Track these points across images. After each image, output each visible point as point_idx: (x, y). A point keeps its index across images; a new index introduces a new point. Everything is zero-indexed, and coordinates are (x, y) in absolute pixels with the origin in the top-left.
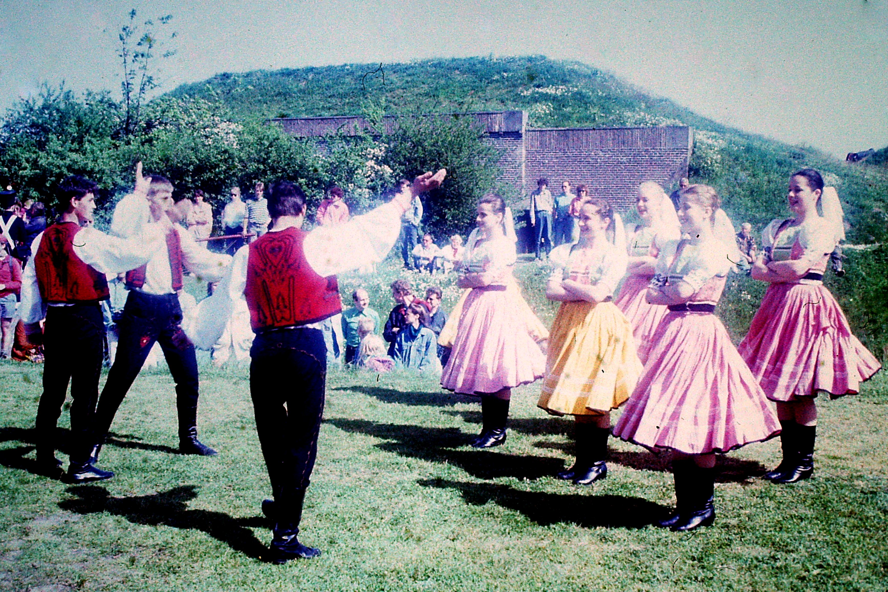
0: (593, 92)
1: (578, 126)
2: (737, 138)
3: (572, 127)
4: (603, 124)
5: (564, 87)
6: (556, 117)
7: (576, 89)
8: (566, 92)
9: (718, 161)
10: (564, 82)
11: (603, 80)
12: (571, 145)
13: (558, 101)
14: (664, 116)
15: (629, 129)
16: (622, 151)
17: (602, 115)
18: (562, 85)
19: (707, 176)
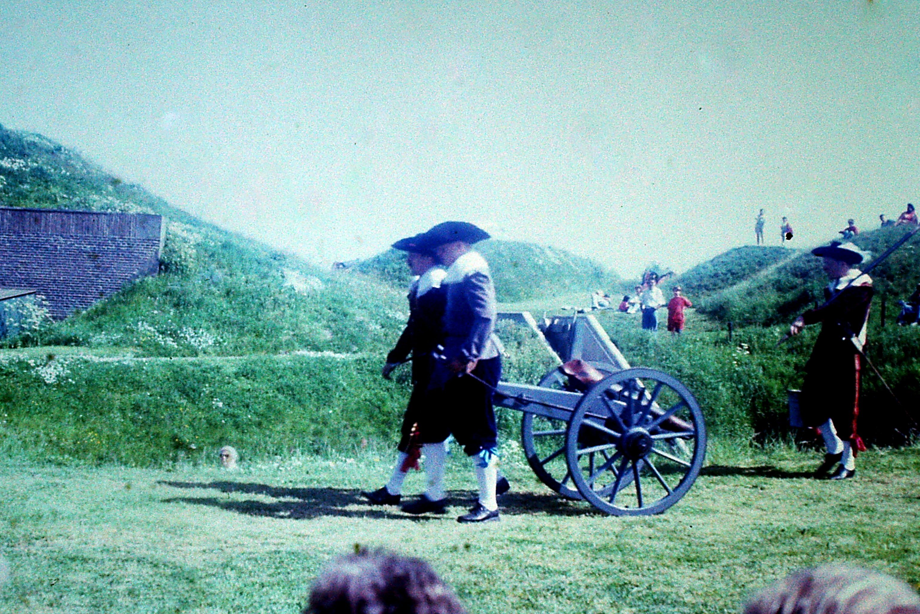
0: (55, 170)
1: (37, 206)
2: (214, 233)
3: (29, 207)
4: (65, 206)
5: (22, 161)
6: (11, 194)
7: (35, 165)
8: (24, 167)
9: (193, 256)
10: (23, 155)
11: (68, 157)
12: (27, 228)
13: (15, 176)
14: (135, 203)
15: (95, 214)
16: (86, 238)
17: (65, 196)
18: (20, 159)
19: (180, 272)
